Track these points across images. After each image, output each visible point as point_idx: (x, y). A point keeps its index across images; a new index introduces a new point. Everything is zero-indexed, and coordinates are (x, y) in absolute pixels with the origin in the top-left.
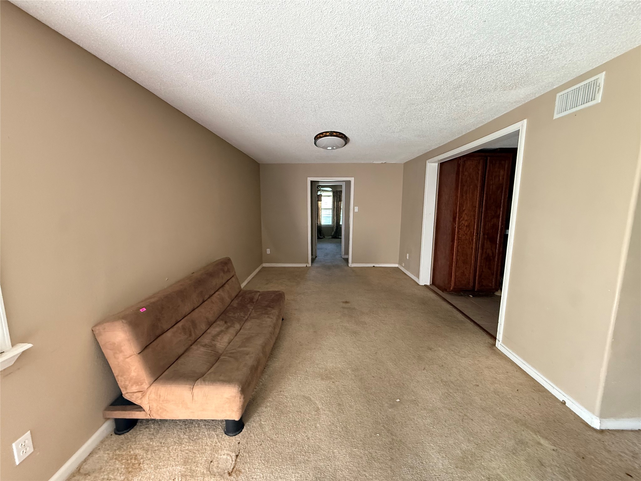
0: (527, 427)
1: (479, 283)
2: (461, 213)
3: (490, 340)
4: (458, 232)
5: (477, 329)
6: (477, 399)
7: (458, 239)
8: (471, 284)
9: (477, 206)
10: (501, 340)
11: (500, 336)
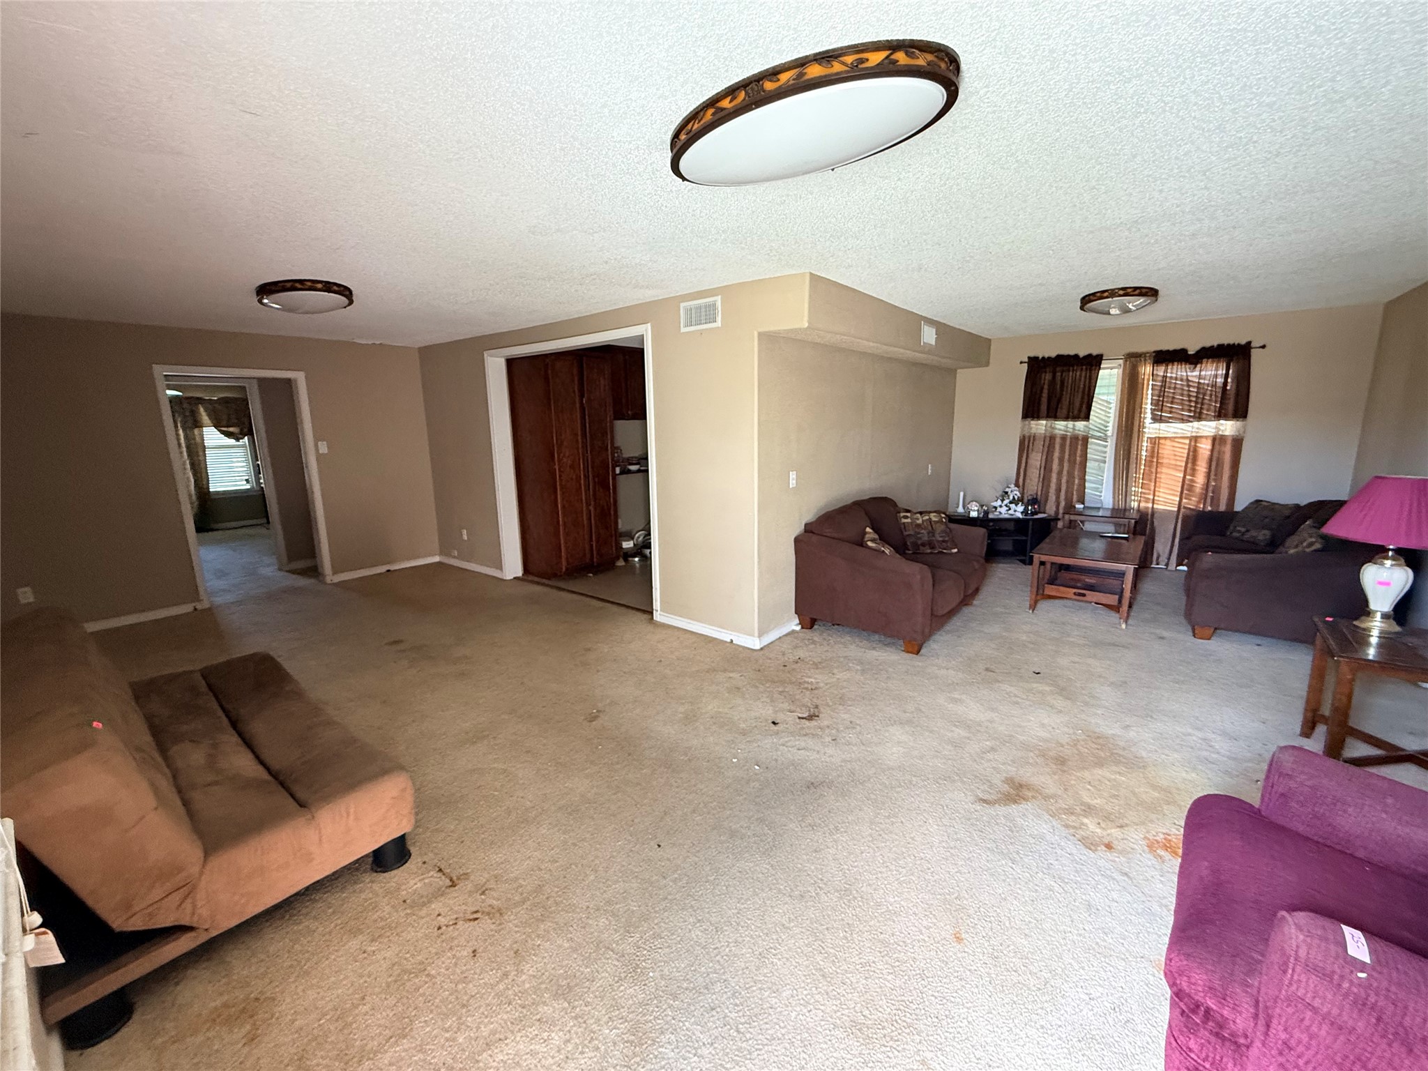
0: (717, 671)
1: (598, 554)
2: (560, 446)
3: (647, 616)
4: (560, 476)
5: (623, 610)
6: (667, 671)
7: (562, 488)
8: (588, 556)
9: (579, 433)
10: (659, 609)
11: (657, 604)
